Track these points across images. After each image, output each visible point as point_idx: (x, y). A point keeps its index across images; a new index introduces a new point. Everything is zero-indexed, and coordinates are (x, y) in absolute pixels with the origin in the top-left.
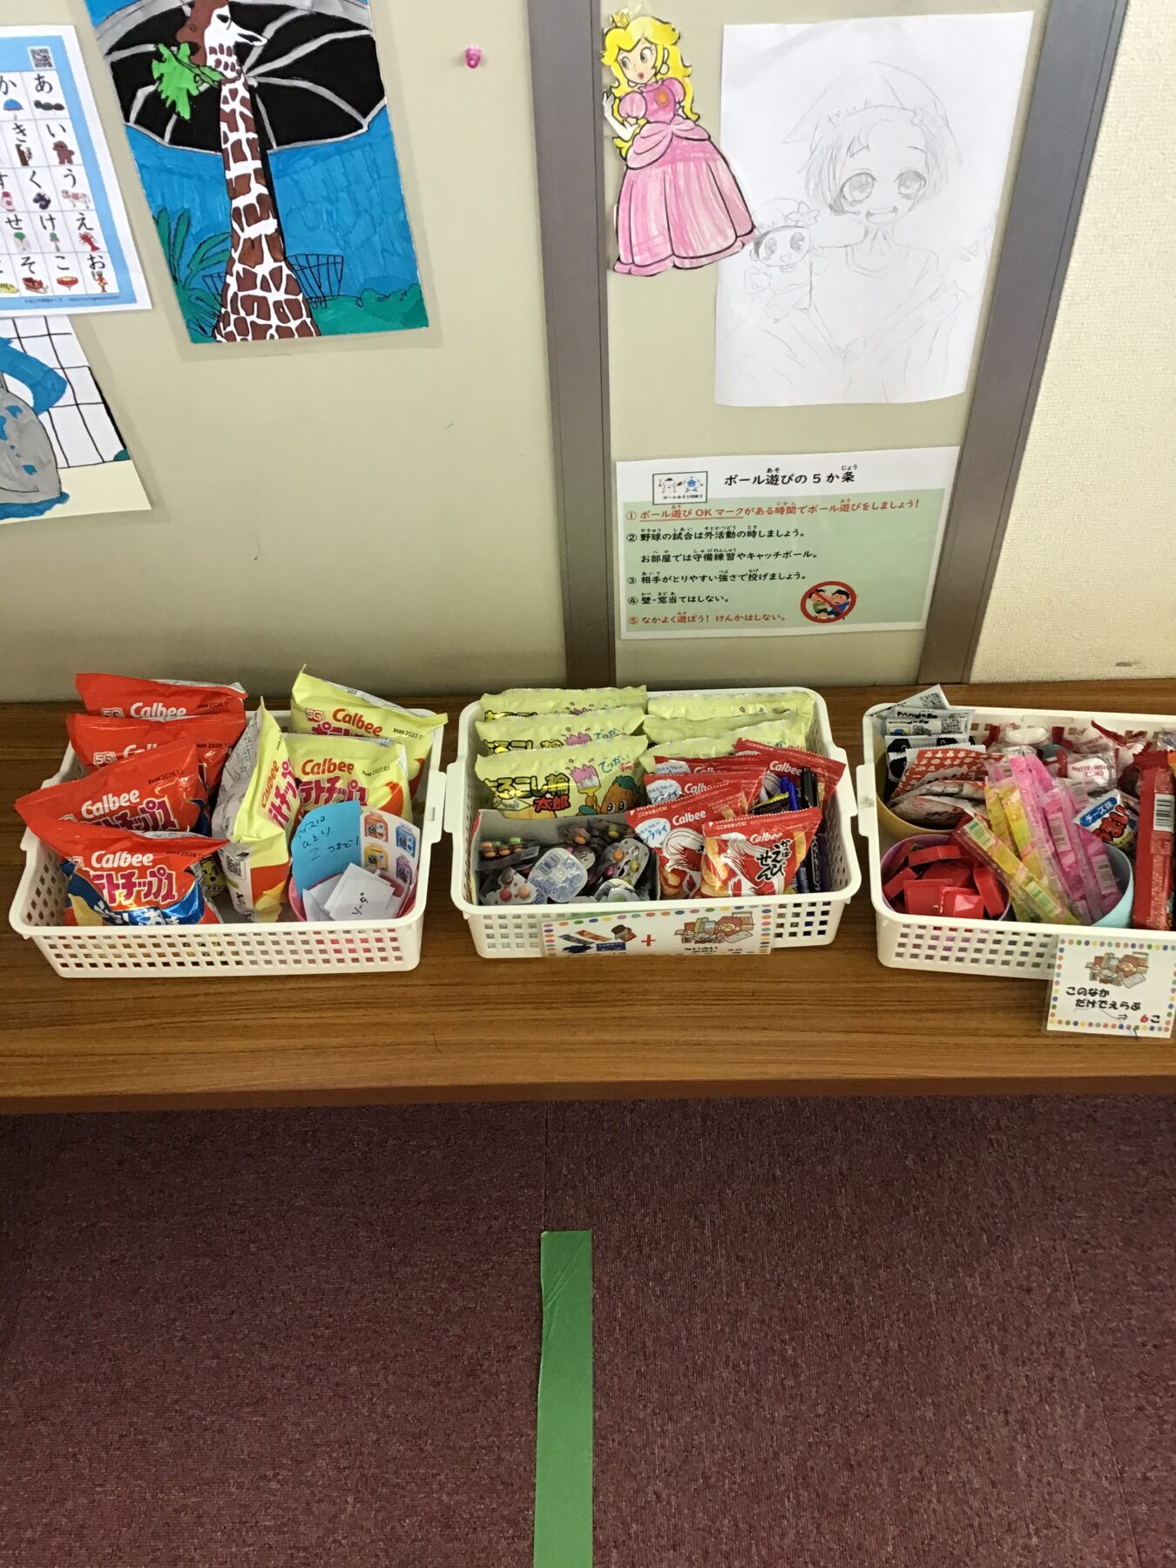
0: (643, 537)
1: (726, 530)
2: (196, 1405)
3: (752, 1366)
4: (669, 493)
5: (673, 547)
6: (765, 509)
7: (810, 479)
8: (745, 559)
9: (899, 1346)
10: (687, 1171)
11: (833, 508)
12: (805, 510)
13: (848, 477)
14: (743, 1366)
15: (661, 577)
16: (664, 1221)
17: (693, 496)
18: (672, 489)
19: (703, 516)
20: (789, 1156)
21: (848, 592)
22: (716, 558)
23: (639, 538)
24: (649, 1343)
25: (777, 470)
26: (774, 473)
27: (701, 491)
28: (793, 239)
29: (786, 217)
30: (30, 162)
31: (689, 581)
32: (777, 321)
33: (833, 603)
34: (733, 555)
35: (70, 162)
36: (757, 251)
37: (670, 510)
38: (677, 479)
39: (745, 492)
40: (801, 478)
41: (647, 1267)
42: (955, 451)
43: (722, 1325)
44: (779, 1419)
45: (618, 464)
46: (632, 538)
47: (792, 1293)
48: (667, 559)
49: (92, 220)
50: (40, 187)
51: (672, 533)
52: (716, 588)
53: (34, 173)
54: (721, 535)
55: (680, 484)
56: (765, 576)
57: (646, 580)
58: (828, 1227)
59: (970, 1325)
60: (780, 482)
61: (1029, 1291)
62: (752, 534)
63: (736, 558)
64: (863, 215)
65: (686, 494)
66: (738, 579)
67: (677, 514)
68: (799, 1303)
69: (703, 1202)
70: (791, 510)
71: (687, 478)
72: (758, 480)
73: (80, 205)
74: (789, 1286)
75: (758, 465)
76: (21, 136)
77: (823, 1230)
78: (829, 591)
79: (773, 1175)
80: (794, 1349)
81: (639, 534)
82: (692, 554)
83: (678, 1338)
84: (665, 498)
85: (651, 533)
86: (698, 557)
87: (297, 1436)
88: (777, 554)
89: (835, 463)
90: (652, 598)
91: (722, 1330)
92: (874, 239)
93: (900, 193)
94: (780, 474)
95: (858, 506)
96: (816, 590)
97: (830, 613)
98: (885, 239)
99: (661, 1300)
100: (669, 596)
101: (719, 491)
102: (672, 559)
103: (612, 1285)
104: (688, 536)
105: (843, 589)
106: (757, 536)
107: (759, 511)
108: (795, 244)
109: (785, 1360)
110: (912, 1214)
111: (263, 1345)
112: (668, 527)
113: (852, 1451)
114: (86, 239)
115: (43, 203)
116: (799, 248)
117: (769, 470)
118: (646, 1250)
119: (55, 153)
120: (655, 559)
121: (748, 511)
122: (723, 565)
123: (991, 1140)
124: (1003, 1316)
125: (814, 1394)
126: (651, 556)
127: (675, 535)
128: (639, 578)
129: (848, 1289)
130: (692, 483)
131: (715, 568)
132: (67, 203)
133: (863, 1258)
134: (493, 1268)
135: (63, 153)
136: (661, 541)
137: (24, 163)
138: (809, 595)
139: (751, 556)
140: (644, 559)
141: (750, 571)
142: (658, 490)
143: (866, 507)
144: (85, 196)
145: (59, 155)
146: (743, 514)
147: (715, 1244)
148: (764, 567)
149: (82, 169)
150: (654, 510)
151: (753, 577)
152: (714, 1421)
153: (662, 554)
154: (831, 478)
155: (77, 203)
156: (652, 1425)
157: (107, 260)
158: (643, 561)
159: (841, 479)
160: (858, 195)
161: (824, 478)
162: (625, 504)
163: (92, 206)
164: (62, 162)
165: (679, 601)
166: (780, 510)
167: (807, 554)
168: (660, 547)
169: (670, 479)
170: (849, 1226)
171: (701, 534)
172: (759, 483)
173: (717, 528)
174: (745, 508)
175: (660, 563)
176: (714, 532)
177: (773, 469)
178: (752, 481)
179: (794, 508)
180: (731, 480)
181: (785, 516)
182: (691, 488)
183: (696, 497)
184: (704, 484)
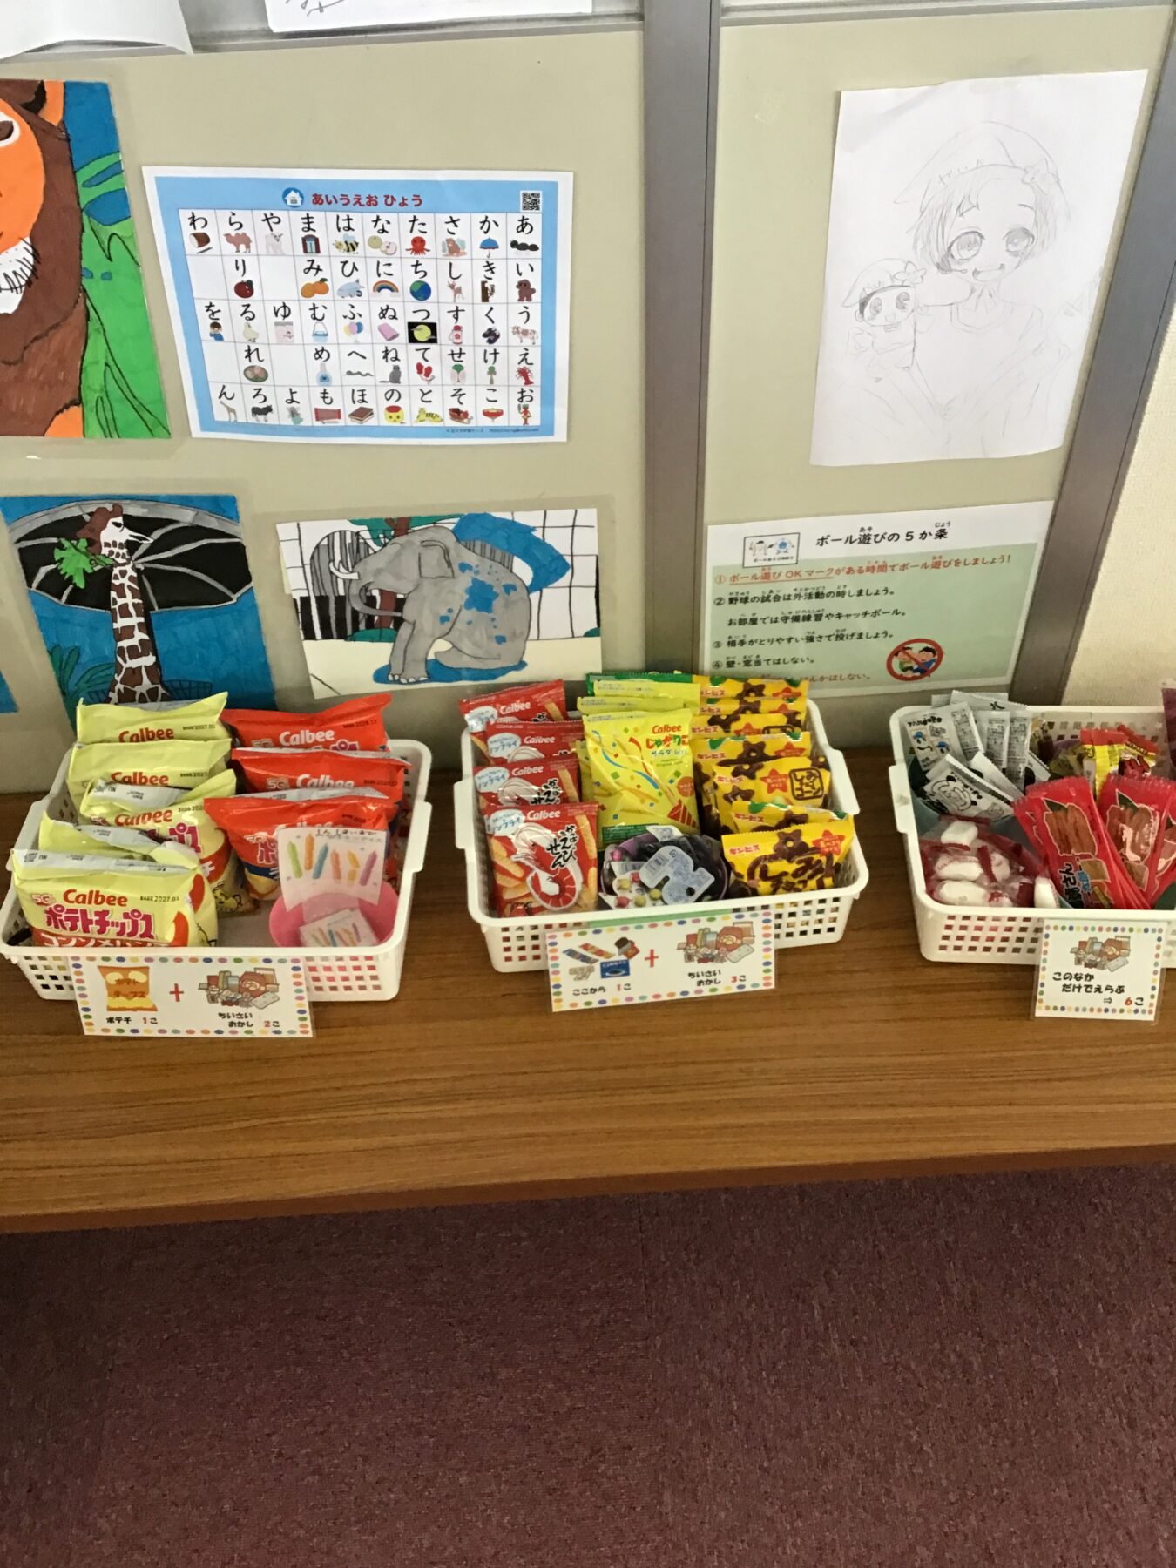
0: (732, 601)
1: (814, 592)
2: (301, 1526)
3: (877, 1455)
4: (760, 555)
5: (762, 610)
6: (856, 568)
7: (903, 537)
8: (833, 619)
9: (1026, 1424)
10: (789, 1252)
11: (925, 566)
12: (896, 568)
13: (941, 534)
14: (868, 1456)
15: (748, 639)
16: (771, 1306)
17: (784, 558)
18: (763, 552)
19: (793, 578)
20: (893, 1232)
21: (934, 650)
22: (804, 620)
23: (727, 601)
24: (770, 1436)
25: (870, 529)
26: (867, 532)
27: (792, 552)
28: (898, 298)
29: (893, 278)
30: (491, 299)
31: (775, 643)
32: (878, 380)
33: (919, 660)
34: (821, 615)
35: (529, 299)
36: (862, 312)
37: (759, 573)
38: (768, 541)
39: (837, 552)
40: (894, 537)
41: (759, 1357)
42: (1049, 506)
43: (843, 1413)
44: (912, 1507)
45: (710, 527)
46: (719, 602)
47: (911, 1376)
48: (754, 621)
49: (535, 356)
50: (493, 322)
51: (760, 595)
52: (802, 649)
53: (492, 309)
54: (810, 596)
55: (771, 546)
56: (852, 635)
57: (732, 644)
58: (940, 1304)
59: (1095, 1398)
60: (872, 541)
61: (1150, 1361)
62: (841, 594)
63: (823, 618)
64: (970, 273)
65: (777, 556)
66: (824, 639)
67: (766, 577)
68: (920, 1385)
69: (810, 1285)
70: (883, 568)
71: (776, 540)
72: (850, 540)
73: (527, 341)
74: (908, 1368)
75: (852, 524)
76: (489, 274)
77: (936, 1309)
78: (916, 648)
79: (879, 1253)
80: (918, 1433)
81: (726, 598)
82: (780, 616)
83: (799, 1429)
84: (755, 560)
85: (740, 596)
86: (785, 619)
87: (411, 1554)
88: (865, 614)
89: (927, 520)
90: (737, 661)
91: (843, 1418)
92: (980, 296)
93: (1008, 251)
94: (873, 533)
95: (950, 563)
96: (903, 648)
97: (915, 671)
98: (991, 296)
99: (777, 1390)
100: (754, 659)
101: (810, 553)
102: (759, 622)
103: (725, 1376)
104: (777, 598)
105: (929, 646)
106: (846, 596)
107: (850, 571)
108: (901, 303)
109: (909, 1447)
110: (1024, 1285)
111: (366, 1459)
112: (757, 590)
113: (989, 1539)
114: (524, 373)
115: (492, 338)
116: (904, 308)
117: (862, 529)
118: (755, 1338)
119: (518, 290)
120: (742, 622)
121: (838, 572)
122: (812, 626)
123: (1096, 1204)
124: (1128, 1387)
125: (944, 1482)
126: (738, 618)
127: (763, 597)
128: (725, 641)
129: (967, 1368)
130: (783, 545)
131: (800, 629)
132: (515, 339)
133: (980, 1335)
134: (599, 1365)
135: (525, 290)
136: (749, 605)
137: (485, 299)
138: (895, 653)
139: (839, 616)
140: (731, 623)
141: (838, 631)
142: (749, 552)
143: (957, 563)
144: (534, 332)
145: (520, 293)
146: (833, 574)
147: (827, 1328)
148: (851, 626)
149: (539, 306)
150: (744, 573)
151: (840, 637)
152: (844, 1516)
153: (749, 617)
154: (924, 535)
155: (524, 339)
156: (782, 1522)
157: (537, 395)
158: (730, 624)
159: (934, 536)
160: (965, 254)
161: (917, 535)
162: (714, 568)
163: (538, 342)
164: (521, 300)
165: (764, 664)
166: (871, 569)
167: (896, 612)
168: (746, 610)
169: (761, 542)
170: (962, 1302)
171: (789, 596)
172: (851, 542)
173: (806, 589)
174: (836, 568)
175: (747, 627)
176: (802, 594)
177: (866, 528)
178: (844, 541)
179: (885, 566)
180: (823, 541)
181: (877, 575)
182: (782, 550)
183: (787, 558)
184: (796, 545)
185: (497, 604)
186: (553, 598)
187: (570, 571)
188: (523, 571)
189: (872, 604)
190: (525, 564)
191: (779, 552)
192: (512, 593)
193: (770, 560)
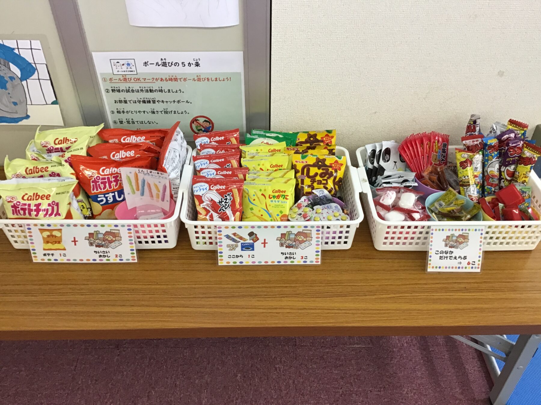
1: (149, 89)
5: (127, 96)
6: (164, 79)
7: (181, 64)
8: (160, 103)
11: (194, 80)
12: (182, 80)
13: (197, 65)
15: (125, 111)
17: (131, 71)
19: (137, 81)
21: (209, 121)
22: (148, 103)
23: (111, 91)
25: (165, 59)
26: (164, 61)
31: (138, 113)
33: (204, 126)
34: (155, 101)
37: (122, 78)
39: (154, 70)
40: (177, 64)
42: (241, 54)
45: (92, 53)
46: (107, 91)
48: (126, 102)
52: (151, 117)
54: (147, 91)
55: (123, 65)
56: (171, 112)
57: (119, 112)
60: (167, 65)
62: (161, 91)
66: (160, 113)
67: (125, 80)
70: (176, 80)
72: (157, 64)
75: (157, 57)
78: (201, 120)
81: (110, 89)
82: (137, 100)
85: (116, 89)
86: (139, 102)
88: (174, 101)
89: (190, 57)
90: (123, 121)
94: (167, 61)
95: (205, 79)
96: (195, 120)
97: (204, 131)
100: (131, 120)
101: (142, 69)
102: (128, 102)
104: (133, 91)
105: (207, 120)
106: (163, 92)
107: (162, 80)
112: (123, 86)
120: (120, 102)
122: (152, 106)
126: (118, 100)
127: (126, 90)
128: (115, 111)
131: (148, 107)
136: (121, 93)
138: (192, 122)
139: (163, 102)
141: (164, 109)
143: (208, 79)
146: (155, 81)
148: (169, 107)
150: (114, 77)
151: (166, 112)
153: (123, 99)
154: (189, 64)
158: (115, 103)
159: (194, 65)
161: (187, 65)
162: (101, 74)
165: (136, 123)
166: (171, 80)
167: (187, 102)
168: (122, 96)
171: (138, 90)
172: (159, 66)
173: (145, 87)
174: (155, 78)
175: (123, 104)
176: (144, 90)
177: (163, 59)
178: (155, 64)
179: (177, 78)
180: (146, 64)
181: (174, 83)
182: (129, 67)
183: (132, 71)
184: (134, 65)
185: (8, 85)
186: (32, 84)
187: (36, 71)
188: (15, 70)
189: (177, 97)
190: (15, 66)
191: (127, 68)
192: (14, 81)
193: (124, 71)
